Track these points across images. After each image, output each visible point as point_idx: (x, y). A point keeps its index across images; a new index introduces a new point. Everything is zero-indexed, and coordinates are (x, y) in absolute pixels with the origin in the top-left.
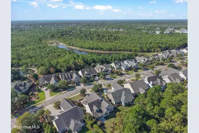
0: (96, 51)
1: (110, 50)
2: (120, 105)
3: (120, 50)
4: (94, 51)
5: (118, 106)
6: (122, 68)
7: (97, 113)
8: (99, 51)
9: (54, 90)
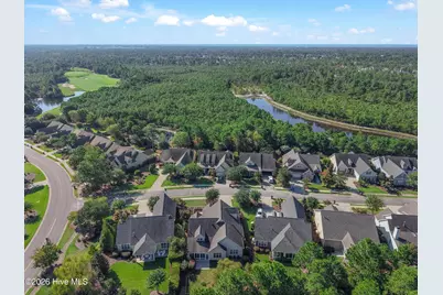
0: (329, 122)
1: (368, 123)
2: (264, 253)
3: (394, 129)
4: (322, 120)
5: (258, 252)
6: (356, 173)
7: (198, 244)
8: (335, 123)
9: (175, 178)
